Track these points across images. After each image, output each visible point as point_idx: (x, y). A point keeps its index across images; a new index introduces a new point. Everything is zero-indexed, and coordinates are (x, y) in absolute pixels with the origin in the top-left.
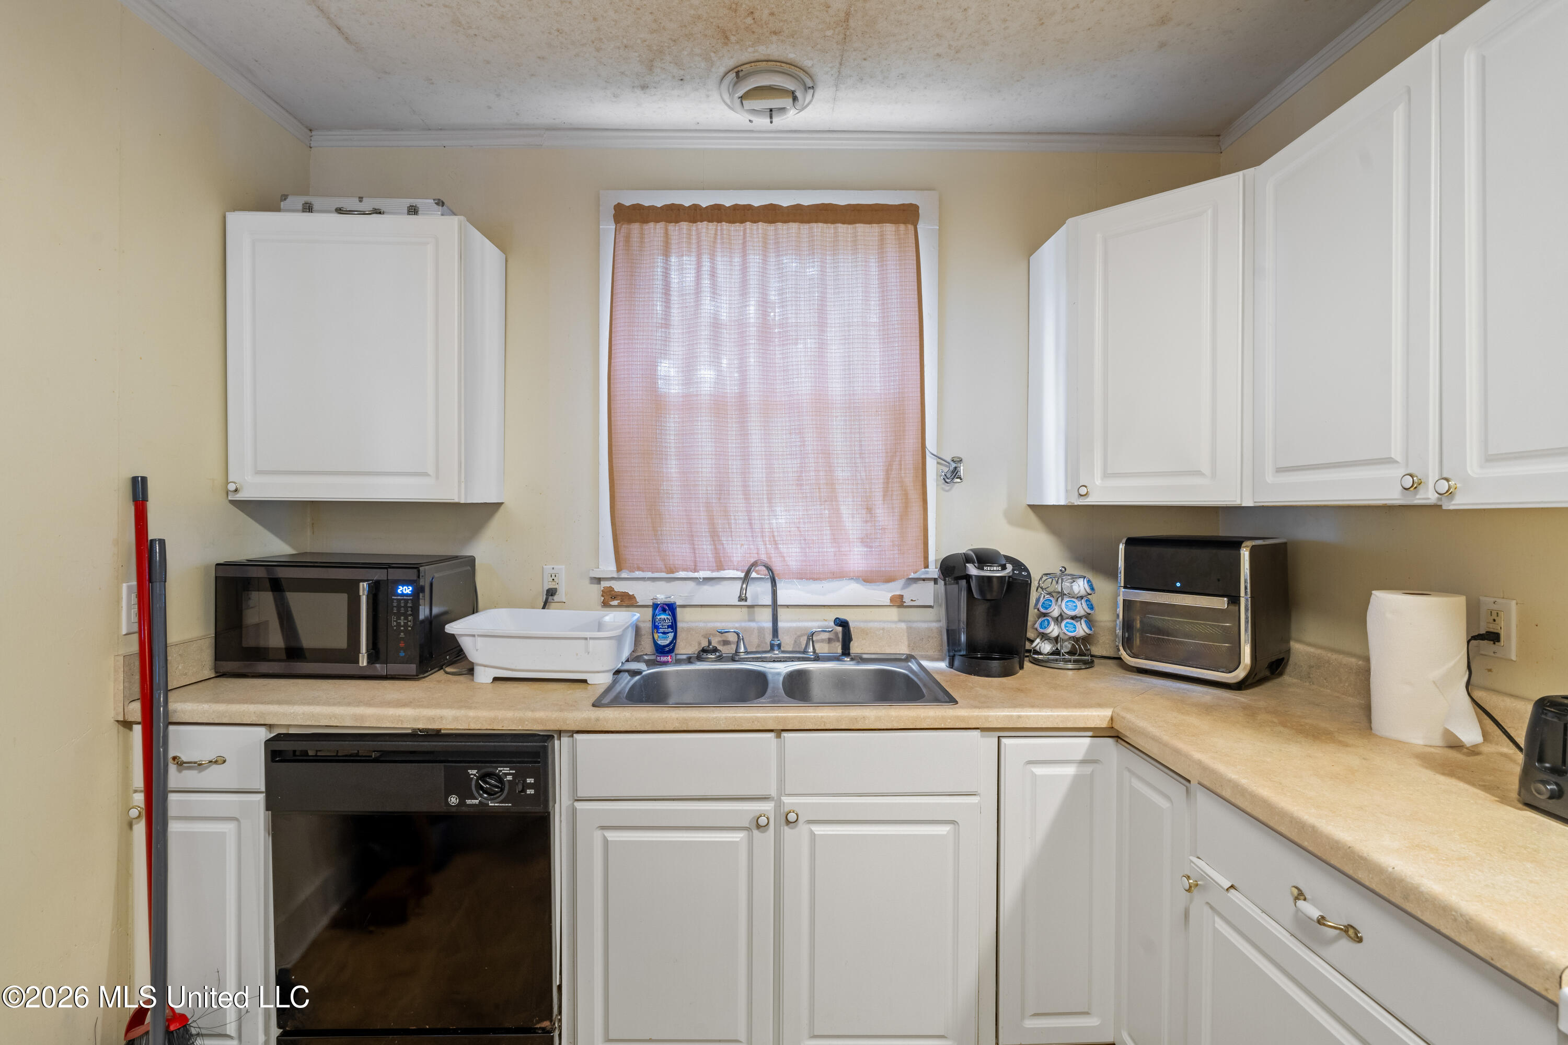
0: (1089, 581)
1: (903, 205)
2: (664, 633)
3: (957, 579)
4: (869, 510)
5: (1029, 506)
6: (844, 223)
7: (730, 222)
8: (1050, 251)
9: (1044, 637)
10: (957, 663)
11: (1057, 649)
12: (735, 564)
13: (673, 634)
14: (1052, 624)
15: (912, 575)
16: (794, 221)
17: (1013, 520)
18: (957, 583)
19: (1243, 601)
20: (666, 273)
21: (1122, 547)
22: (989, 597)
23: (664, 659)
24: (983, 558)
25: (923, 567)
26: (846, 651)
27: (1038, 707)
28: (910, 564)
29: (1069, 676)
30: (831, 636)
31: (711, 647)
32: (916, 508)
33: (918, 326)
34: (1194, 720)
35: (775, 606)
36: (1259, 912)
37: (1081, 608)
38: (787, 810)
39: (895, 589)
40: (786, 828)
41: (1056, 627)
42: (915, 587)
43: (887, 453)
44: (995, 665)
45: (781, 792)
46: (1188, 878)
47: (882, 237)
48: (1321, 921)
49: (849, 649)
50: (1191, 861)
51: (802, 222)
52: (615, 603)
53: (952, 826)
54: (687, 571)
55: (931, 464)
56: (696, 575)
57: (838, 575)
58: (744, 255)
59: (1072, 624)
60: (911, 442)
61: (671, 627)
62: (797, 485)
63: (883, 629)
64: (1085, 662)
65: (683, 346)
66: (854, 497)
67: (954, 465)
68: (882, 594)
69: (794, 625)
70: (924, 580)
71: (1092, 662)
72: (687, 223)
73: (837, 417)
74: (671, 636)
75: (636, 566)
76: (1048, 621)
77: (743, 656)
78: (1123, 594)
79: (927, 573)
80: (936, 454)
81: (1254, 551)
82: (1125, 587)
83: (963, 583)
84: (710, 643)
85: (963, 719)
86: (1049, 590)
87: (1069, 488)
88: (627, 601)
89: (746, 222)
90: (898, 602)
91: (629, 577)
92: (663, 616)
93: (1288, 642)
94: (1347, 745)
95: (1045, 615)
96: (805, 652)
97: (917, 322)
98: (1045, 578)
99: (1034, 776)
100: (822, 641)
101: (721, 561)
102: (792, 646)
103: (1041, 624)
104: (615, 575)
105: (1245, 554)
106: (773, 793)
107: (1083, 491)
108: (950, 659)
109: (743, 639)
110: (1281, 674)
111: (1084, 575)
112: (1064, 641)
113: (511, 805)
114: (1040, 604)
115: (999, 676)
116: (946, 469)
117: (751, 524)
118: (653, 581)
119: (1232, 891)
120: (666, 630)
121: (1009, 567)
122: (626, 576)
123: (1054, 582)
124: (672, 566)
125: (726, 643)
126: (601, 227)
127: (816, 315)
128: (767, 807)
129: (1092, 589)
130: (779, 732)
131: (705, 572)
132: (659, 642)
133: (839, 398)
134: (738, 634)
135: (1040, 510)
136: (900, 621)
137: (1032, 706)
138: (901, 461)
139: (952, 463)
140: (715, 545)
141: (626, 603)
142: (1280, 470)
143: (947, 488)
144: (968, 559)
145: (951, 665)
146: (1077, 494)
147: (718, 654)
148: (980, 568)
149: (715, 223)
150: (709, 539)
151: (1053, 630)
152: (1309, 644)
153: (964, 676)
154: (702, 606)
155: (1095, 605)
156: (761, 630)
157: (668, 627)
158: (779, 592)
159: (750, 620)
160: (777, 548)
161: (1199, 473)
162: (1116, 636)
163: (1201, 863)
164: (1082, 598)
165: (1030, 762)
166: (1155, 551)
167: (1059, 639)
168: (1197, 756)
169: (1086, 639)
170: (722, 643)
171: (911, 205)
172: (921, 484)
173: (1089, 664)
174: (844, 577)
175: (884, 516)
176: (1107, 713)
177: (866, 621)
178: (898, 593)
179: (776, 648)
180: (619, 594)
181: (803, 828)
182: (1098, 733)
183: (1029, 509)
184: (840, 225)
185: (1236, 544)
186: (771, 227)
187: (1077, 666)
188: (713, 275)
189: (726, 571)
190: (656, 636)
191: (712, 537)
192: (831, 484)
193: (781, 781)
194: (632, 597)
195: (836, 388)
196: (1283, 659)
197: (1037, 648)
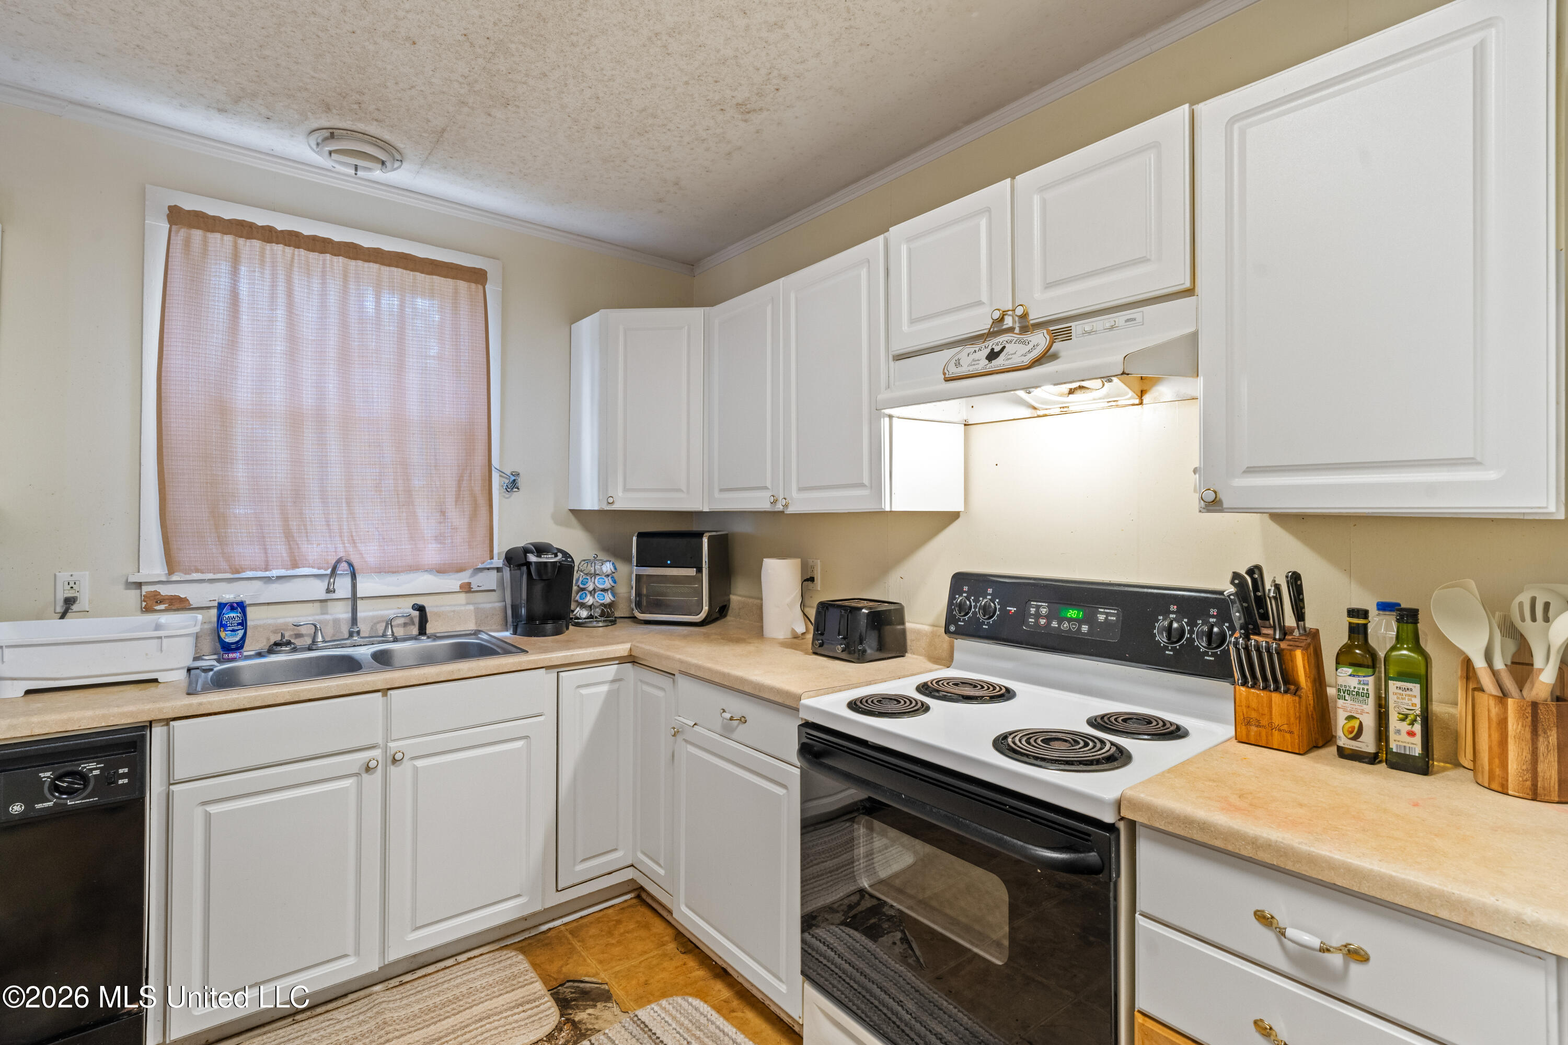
0: (613, 564)
1: (475, 268)
2: (233, 631)
3: (519, 566)
4: (443, 513)
5: (570, 510)
6: (422, 272)
7: (308, 250)
8: (587, 327)
9: (582, 605)
10: (519, 630)
11: (591, 615)
12: (311, 562)
13: (243, 630)
14: (589, 595)
15: (480, 566)
16: (376, 262)
17: (558, 521)
18: (520, 569)
19: (704, 569)
20: (234, 284)
21: (635, 539)
22: (545, 577)
23: (231, 656)
24: (540, 549)
25: (489, 558)
26: (422, 631)
27: (584, 648)
28: (478, 556)
29: (600, 631)
30: (407, 620)
31: (284, 640)
32: (483, 511)
33: (485, 366)
34: (677, 642)
35: (354, 598)
36: (707, 731)
37: (608, 583)
38: (393, 753)
39: (465, 577)
40: (392, 767)
41: (591, 598)
42: (481, 575)
43: (458, 466)
44: (549, 627)
45: (387, 738)
46: (674, 728)
47: (456, 291)
48: (731, 719)
49: (425, 629)
50: (676, 719)
51: (383, 264)
52: (162, 607)
53: (526, 740)
54: (257, 571)
55: (495, 476)
56: (267, 574)
57: (415, 568)
58: (324, 283)
59: (602, 594)
60: (479, 458)
61: (241, 624)
62: (376, 491)
63: (454, 611)
64: (611, 621)
65: (253, 356)
66: (429, 502)
67: (513, 478)
68: (453, 582)
69: (371, 614)
70: (488, 569)
71: (615, 621)
72: (260, 242)
73: (413, 434)
74: (241, 633)
75: (193, 568)
76: (585, 593)
77: (321, 645)
78: (636, 570)
79: (491, 563)
80: (498, 468)
81: (710, 538)
82: (637, 566)
83: (524, 568)
84: (283, 636)
85: (534, 661)
86: (585, 572)
87: (601, 498)
88: (178, 604)
89: (326, 253)
90: (467, 588)
91: (182, 579)
92: (232, 615)
93: (729, 595)
94: (750, 643)
95: (583, 589)
96: (384, 635)
97: (485, 363)
98: (583, 563)
99: (582, 695)
100: (398, 625)
101: (295, 560)
102: (368, 633)
103: (580, 597)
104: (164, 579)
105: (705, 541)
106: (380, 740)
107: (611, 500)
108: (514, 628)
109: (321, 630)
110: (725, 616)
111: (610, 559)
112: (596, 607)
113: (97, 799)
114: (580, 582)
115: (553, 635)
116: (507, 481)
117: (328, 525)
118: (211, 583)
119: (695, 726)
120: (236, 628)
121: (560, 555)
122: (179, 579)
123: (589, 565)
124: (238, 567)
125: (299, 636)
126: (146, 222)
127: (396, 346)
128: (376, 753)
129: (615, 569)
130: (385, 691)
131: (278, 570)
132: (227, 640)
133: (416, 418)
134: (315, 626)
135: (580, 515)
136: (468, 604)
137: (580, 648)
138: (471, 473)
139: (511, 476)
140: (290, 545)
141: (176, 606)
142: (721, 490)
143: (507, 496)
144: (526, 551)
145: (515, 633)
146: (606, 503)
147: (293, 646)
148: (539, 556)
149: (292, 248)
150: (284, 539)
151: (589, 600)
152: (740, 596)
153: (526, 638)
154: (268, 604)
155: (617, 581)
156: (336, 622)
157: (239, 624)
158: (359, 586)
159: (322, 614)
160: (356, 547)
161: (679, 490)
162: (631, 601)
163: (681, 719)
164: (608, 576)
165: (579, 687)
166: (655, 541)
167: (593, 607)
168: (678, 656)
169: (611, 605)
170: (294, 637)
171: (481, 269)
172: (487, 492)
173: (613, 622)
174: (420, 569)
175: (458, 518)
176: (627, 646)
177: (437, 606)
178: (467, 581)
179: (355, 635)
180: (167, 597)
181: (407, 765)
182: (622, 660)
183: (570, 514)
184: (418, 274)
185: (700, 535)
186: (353, 263)
187: (605, 624)
188: (290, 294)
189: (300, 569)
190: (223, 635)
191: (286, 537)
192: (409, 492)
193: (387, 730)
194: (185, 600)
195: (413, 408)
196: (725, 606)
197: (578, 615)
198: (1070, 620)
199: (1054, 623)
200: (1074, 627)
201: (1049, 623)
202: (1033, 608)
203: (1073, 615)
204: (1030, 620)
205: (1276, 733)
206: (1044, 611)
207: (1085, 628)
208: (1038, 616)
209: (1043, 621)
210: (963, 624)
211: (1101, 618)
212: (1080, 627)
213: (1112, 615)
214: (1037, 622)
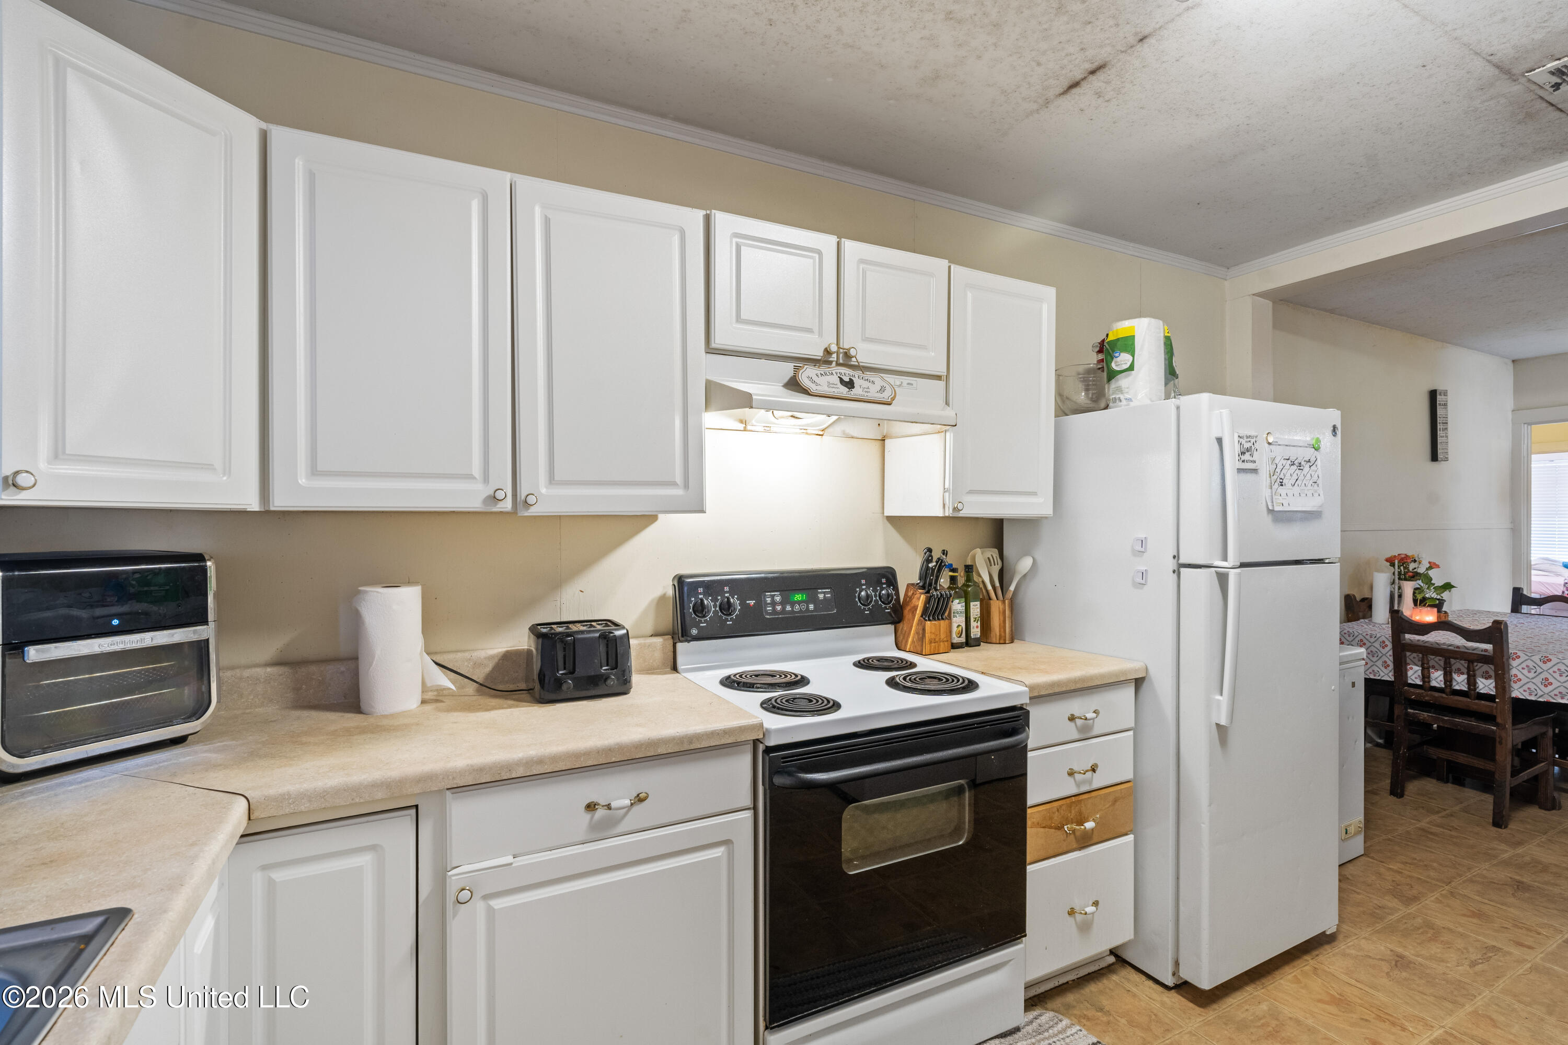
142: (318, 473)
198: (799, 603)
199: (788, 607)
200: (804, 607)
201: (784, 608)
202: (769, 598)
203: (798, 598)
204: (768, 609)
205: (941, 643)
206: (778, 599)
207: (811, 607)
208: (774, 604)
209: (779, 608)
210: (705, 625)
211: (821, 596)
212: (808, 607)
213: (827, 593)
214: (774, 609)
